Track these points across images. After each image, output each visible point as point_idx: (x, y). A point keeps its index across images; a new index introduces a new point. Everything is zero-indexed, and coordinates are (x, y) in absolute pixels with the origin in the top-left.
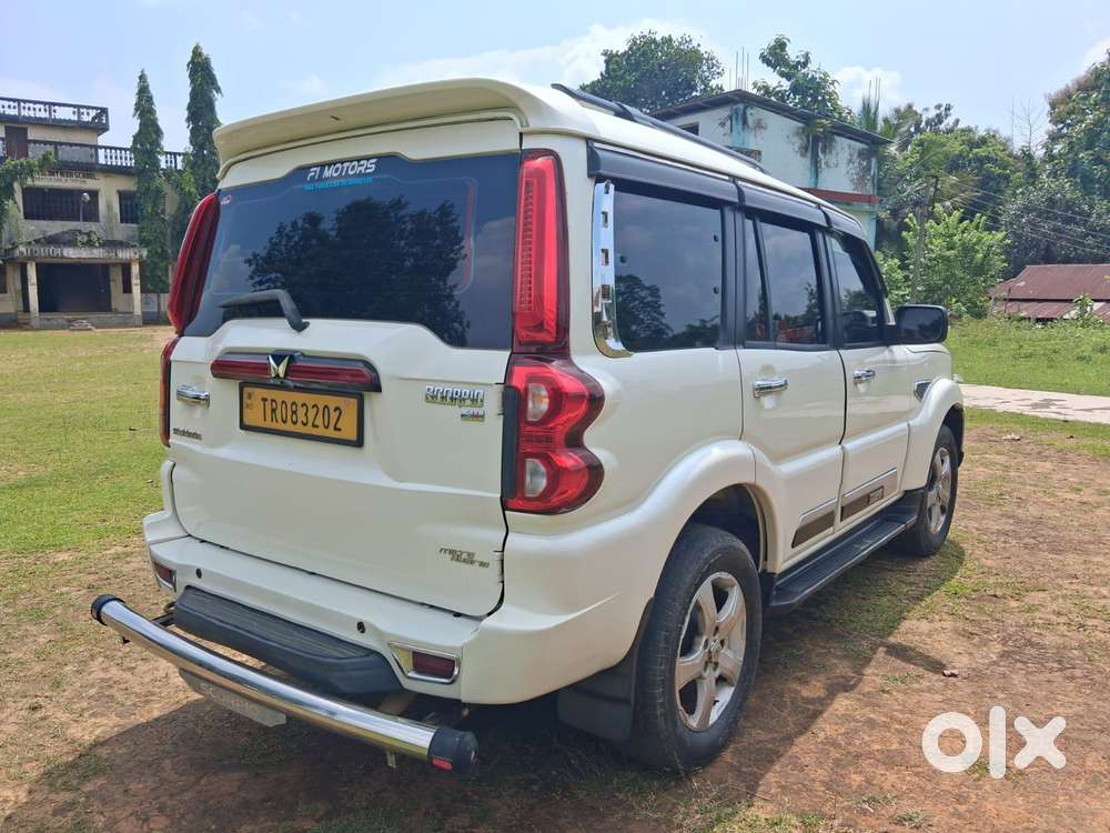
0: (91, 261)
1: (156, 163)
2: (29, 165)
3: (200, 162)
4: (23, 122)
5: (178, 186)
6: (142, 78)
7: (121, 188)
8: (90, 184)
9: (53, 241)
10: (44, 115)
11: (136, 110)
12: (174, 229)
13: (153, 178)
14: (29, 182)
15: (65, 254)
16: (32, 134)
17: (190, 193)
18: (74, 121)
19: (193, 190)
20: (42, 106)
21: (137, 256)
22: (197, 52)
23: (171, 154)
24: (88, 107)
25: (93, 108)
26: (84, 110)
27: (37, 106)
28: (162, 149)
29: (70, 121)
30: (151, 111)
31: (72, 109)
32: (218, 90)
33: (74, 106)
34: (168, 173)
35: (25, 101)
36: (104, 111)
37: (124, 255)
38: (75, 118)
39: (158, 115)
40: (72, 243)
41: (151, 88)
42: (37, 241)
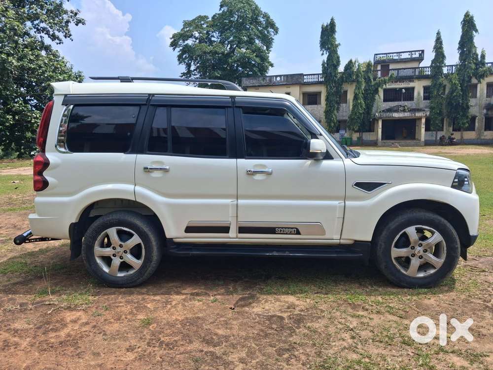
0: (404, 118)
1: (441, 72)
2: (385, 80)
3: (463, 68)
4: (388, 62)
5: (451, 81)
6: (438, 33)
7: (425, 85)
8: (411, 85)
9: (390, 110)
10: (396, 58)
11: (434, 48)
12: (446, 101)
13: (439, 78)
14: (384, 87)
15: (393, 115)
16: (392, 67)
17: (455, 84)
18: (409, 58)
19: (457, 82)
20: (396, 54)
21: (424, 115)
22: (467, 15)
23: (450, 66)
24: (415, 51)
25: (417, 51)
26: (414, 53)
27: (394, 54)
28: (445, 64)
29: (407, 58)
30: (441, 48)
31: (408, 53)
32: (476, 31)
33: (409, 52)
34: (447, 76)
35: (389, 54)
36: (423, 51)
37: (418, 114)
38: (410, 57)
39: (444, 49)
40: (397, 111)
41: (442, 37)
42: (383, 111)
